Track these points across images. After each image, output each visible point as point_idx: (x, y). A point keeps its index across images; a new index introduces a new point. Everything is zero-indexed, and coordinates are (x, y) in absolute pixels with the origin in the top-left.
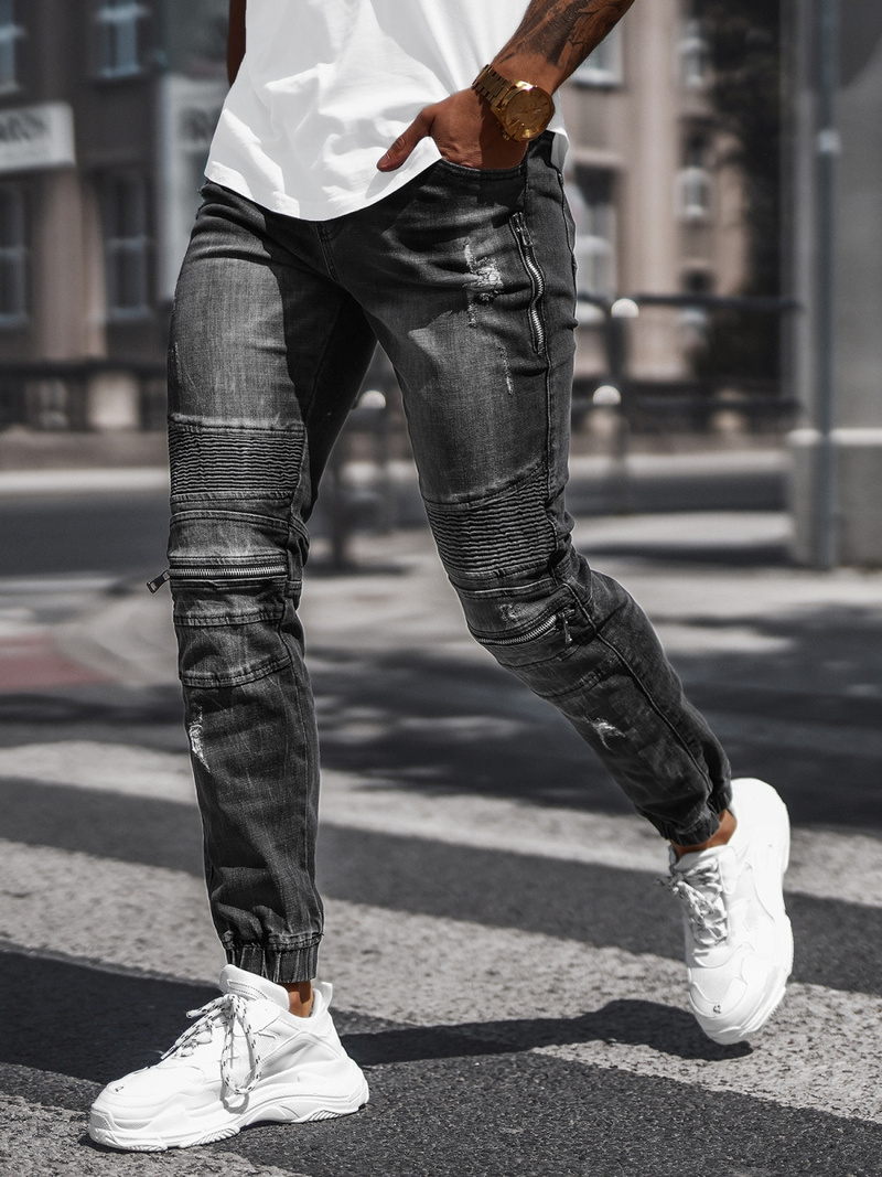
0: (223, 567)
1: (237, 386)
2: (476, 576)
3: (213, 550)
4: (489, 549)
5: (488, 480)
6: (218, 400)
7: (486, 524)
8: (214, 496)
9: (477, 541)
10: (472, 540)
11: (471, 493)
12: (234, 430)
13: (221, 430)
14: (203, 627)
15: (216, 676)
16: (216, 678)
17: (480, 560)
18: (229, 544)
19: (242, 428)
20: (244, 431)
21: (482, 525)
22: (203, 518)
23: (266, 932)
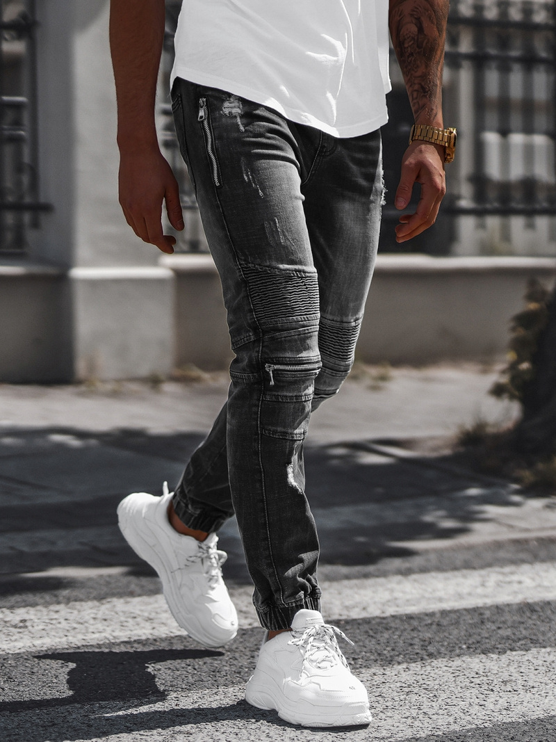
16: (304, 433)
23: (314, 587)
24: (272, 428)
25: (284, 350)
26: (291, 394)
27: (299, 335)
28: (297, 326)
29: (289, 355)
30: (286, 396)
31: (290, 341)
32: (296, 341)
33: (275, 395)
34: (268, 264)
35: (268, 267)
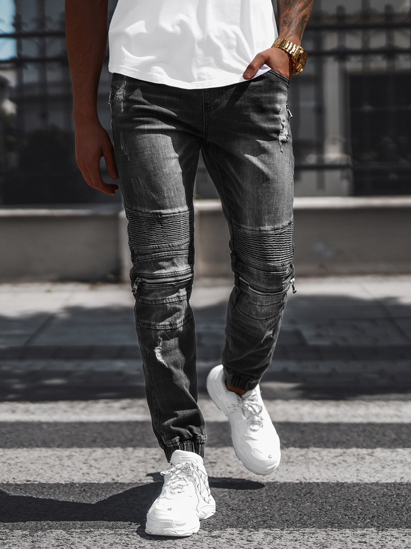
0: (178, 276)
1: (174, 193)
2: (274, 265)
3: (173, 269)
4: (280, 253)
5: (282, 221)
6: (167, 201)
7: (280, 241)
8: (172, 245)
9: (275, 249)
10: (273, 248)
11: (276, 227)
12: (177, 214)
13: (172, 215)
14: (168, 303)
15: (171, 324)
16: (171, 325)
17: (276, 258)
18: (178, 265)
19: (180, 212)
20: (181, 214)
21: (278, 241)
22: (168, 256)
23: (195, 435)
24: (143, 321)
25: (144, 269)
26: (151, 299)
27: (152, 258)
28: (151, 252)
29: (146, 272)
30: (148, 300)
31: (146, 262)
32: (150, 262)
33: (142, 299)
34: (135, 208)
35: (135, 211)
